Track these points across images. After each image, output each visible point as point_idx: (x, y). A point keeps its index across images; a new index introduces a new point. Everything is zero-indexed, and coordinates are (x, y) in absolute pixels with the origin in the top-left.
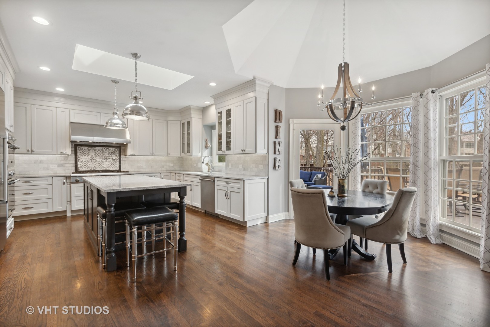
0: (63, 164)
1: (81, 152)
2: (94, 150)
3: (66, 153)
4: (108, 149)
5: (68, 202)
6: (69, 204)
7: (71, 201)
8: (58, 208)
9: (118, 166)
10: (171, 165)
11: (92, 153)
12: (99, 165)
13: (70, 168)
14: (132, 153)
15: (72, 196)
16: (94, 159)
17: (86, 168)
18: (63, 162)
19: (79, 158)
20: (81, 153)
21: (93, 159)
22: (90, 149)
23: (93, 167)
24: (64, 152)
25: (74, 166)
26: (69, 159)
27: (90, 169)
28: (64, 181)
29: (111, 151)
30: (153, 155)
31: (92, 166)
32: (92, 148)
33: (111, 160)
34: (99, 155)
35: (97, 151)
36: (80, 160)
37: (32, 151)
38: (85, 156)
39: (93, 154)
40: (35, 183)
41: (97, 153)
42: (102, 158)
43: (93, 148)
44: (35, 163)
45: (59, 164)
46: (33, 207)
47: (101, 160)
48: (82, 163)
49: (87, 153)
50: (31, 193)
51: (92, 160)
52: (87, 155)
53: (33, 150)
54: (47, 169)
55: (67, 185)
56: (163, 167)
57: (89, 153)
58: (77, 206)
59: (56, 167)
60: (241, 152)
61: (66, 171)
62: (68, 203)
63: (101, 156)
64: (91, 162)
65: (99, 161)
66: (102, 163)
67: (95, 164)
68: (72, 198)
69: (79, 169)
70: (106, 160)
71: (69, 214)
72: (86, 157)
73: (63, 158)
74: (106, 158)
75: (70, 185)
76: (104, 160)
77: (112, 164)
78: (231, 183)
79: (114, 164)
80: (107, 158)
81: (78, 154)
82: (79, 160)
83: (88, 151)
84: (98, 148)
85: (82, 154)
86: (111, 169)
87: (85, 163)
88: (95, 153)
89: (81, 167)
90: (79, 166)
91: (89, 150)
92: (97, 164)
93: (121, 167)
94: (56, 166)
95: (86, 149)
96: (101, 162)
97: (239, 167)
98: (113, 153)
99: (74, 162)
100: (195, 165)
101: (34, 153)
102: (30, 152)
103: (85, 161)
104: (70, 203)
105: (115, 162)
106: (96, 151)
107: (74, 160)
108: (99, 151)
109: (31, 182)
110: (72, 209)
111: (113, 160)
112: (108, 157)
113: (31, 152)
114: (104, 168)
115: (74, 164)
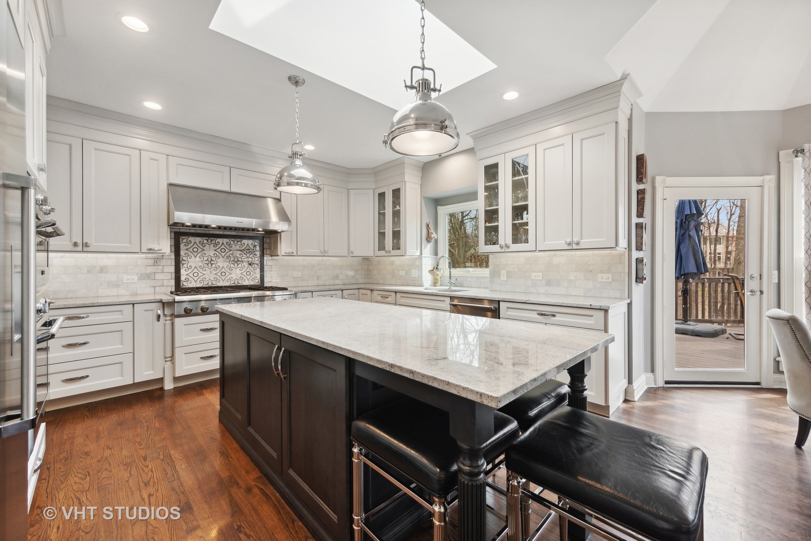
0: (150, 274)
1: (187, 247)
2: (212, 245)
3: (159, 250)
4: (239, 243)
5: (166, 358)
6: (169, 363)
7: (173, 356)
8: (146, 373)
9: (258, 276)
10: (351, 273)
11: (210, 251)
12: (223, 274)
13: (166, 283)
14: (289, 250)
15: (177, 345)
16: (212, 262)
17: (198, 281)
18: (150, 270)
19: (183, 260)
20: (187, 249)
21: (210, 262)
22: (205, 241)
23: (212, 278)
24: (156, 247)
25: (174, 277)
26: (163, 262)
27: (206, 283)
28: (159, 312)
29: (245, 246)
30: (324, 254)
31: (209, 278)
32: (209, 241)
33: (246, 264)
34: (223, 254)
35: (219, 246)
36: (185, 266)
37: (86, 245)
38: (195, 257)
39: (212, 253)
40: (92, 319)
41: (219, 250)
42: (228, 260)
43: (212, 241)
44: (89, 272)
45: (142, 274)
46: (87, 376)
47: (226, 264)
48: (190, 271)
49: (200, 250)
50: (84, 343)
51: (210, 265)
52: (199, 255)
53: (86, 243)
54: (117, 286)
55: (164, 322)
56: (337, 277)
57: (204, 250)
58: (187, 367)
59: (136, 280)
60: (567, 247)
61: (157, 289)
62: (166, 361)
63: (226, 256)
64: (206, 269)
65: (223, 267)
66: (229, 271)
67: (215, 274)
68: (177, 351)
69: (183, 284)
70: (236, 265)
71: (169, 385)
72: (198, 259)
73: (151, 262)
74: (236, 260)
75: (171, 320)
76: (232, 265)
77: (248, 273)
78: (557, 314)
79: (252, 273)
80: (238, 261)
81: (182, 253)
82: (183, 264)
83: (202, 247)
84: (220, 240)
85: (190, 253)
86: (246, 283)
87: (196, 270)
88: (215, 250)
89: (187, 280)
90: (183, 278)
91: (203, 244)
92: (219, 274)
93: (265, 278)
94: (136, 277)
95: (197, 242)
96: (227, 269)
97: (533, 278)
98: (249, 251)
99: (172, 269)
100: (402, 273)
101: (89, 249)
102: (80, 248)
103: (195, 267)
104: (171, 361)
105: (252, 269)
106: (217, 247)
107: (174, 264)
108: (223, 247)
109: (83, 317)
110: (177, 375)
111: (250, 264)
112: (239, 259)
113: (82, 247)
114: (233, 282)
115: (174, 274)
